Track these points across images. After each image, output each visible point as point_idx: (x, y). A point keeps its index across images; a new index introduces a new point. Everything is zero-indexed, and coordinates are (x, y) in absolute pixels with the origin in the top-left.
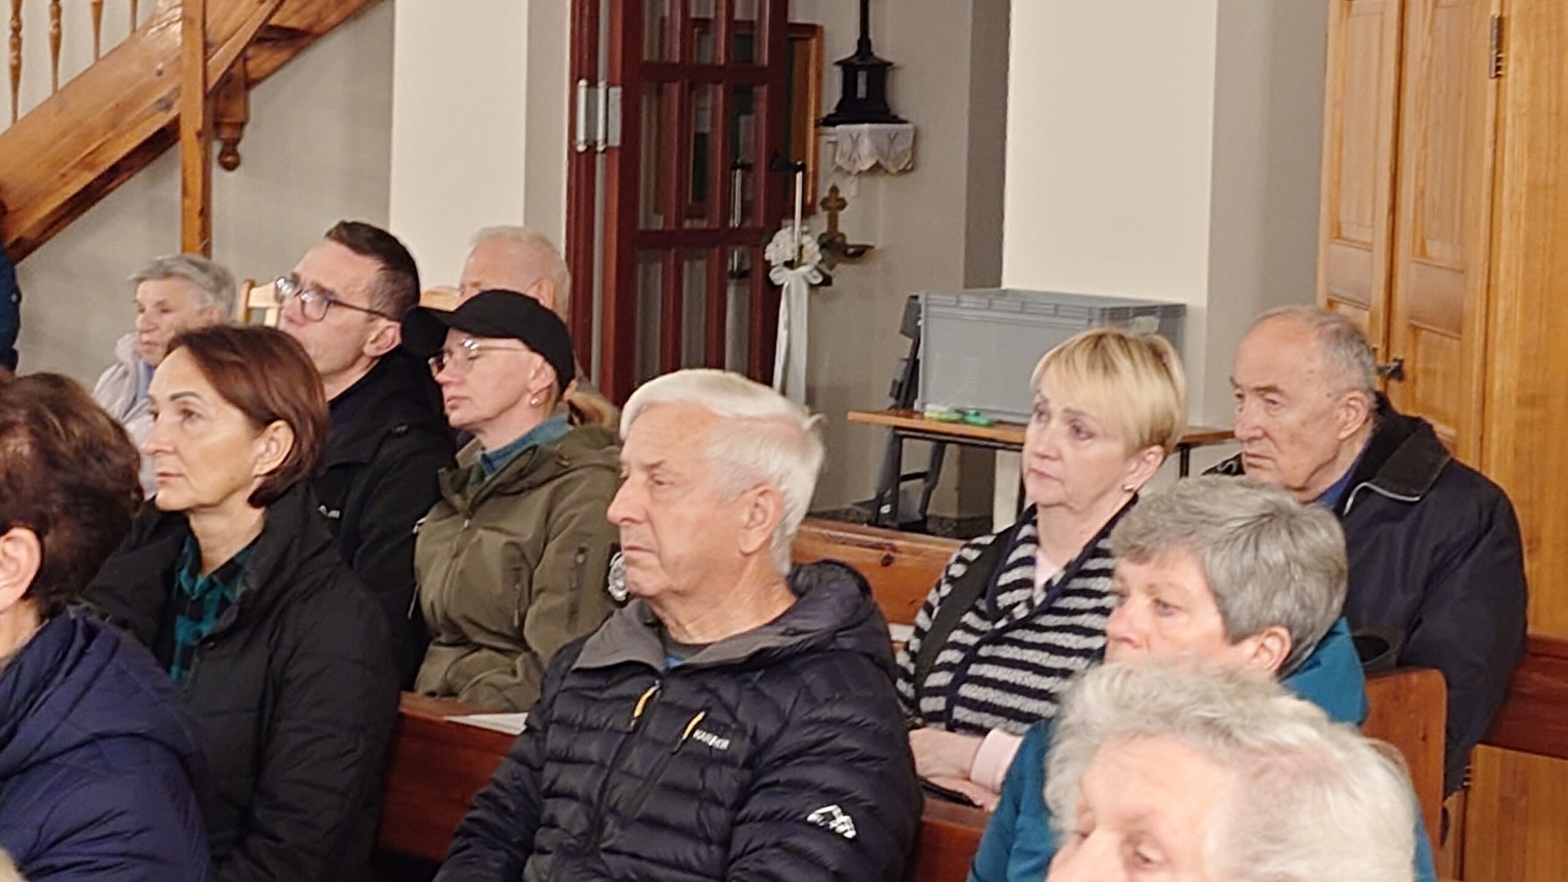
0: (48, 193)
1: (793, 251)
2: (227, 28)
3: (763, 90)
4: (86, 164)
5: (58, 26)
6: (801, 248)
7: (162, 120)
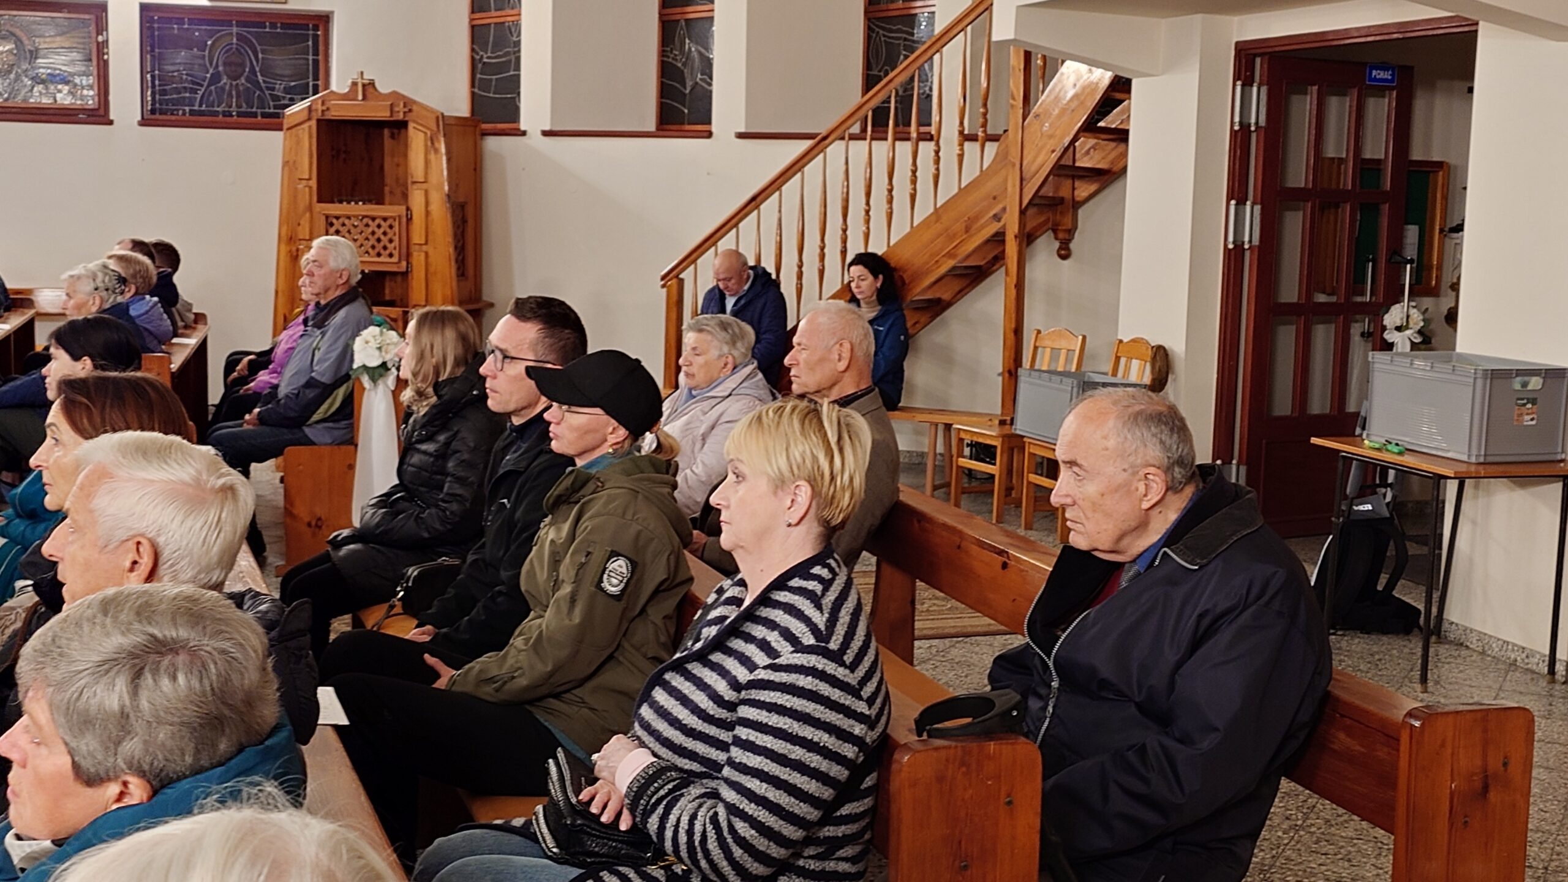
0: (928, 272)
1: (1402, 319)
2: (1034, 168)
3: (1386, 208)
4: (950, 255)
5: (938, 169)
6: (1408, 317)
7: (995, 227)
